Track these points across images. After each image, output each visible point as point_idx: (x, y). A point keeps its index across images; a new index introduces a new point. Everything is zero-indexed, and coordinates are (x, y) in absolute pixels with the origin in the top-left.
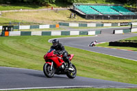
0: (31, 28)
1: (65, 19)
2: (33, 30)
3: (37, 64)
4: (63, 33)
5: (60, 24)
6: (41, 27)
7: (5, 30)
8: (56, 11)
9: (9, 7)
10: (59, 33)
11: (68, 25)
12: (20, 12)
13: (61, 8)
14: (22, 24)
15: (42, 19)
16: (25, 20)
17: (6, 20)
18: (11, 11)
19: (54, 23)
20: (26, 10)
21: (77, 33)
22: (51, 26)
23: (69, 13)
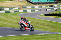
1: (25, 5)
2: (11, 10)
3: (13, 25)
5: (22, 7)
6: (14, 9)
8: (21, 2)
10: (22, 11)
11: (26, 7)
12: (5, 3)
14: (6, 8)
15: (14, 5)
16: (7, 6)
18: (1, 2)
19: (20, 7)
20: (7, 2)
21: (30, 11)
22: (18, 8)
23: (26, 2)
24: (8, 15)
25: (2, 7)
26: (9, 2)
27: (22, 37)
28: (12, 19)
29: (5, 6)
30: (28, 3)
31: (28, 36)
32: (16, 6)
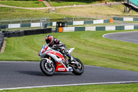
0: (85, 23)
2: (88, 25)
4: (117, 28)
5: (114, 19)
6: (95, 22)
7: (59, 26)
8: (110, 6)
9: (62, 3)
10: (113, 28)
11: (122, 19)
12: (74, 8)
13: (115, 2)
14: (76, 19)
15: (96, 14)
16: (79, 15)
17: (60, 16)
18: (65, 7)
19: (108, 18)
20: (80, 6)
21: (132, 27)
22: (105, 21)
23: (123, 7)
24: (82, 36)
25: (69, 19)
26: (84, 8)
27: (112, 88)
28: (91, 46)
29: (74, 15)
30: (128, 9)
31: (127, 86)
32: (99, 16)
